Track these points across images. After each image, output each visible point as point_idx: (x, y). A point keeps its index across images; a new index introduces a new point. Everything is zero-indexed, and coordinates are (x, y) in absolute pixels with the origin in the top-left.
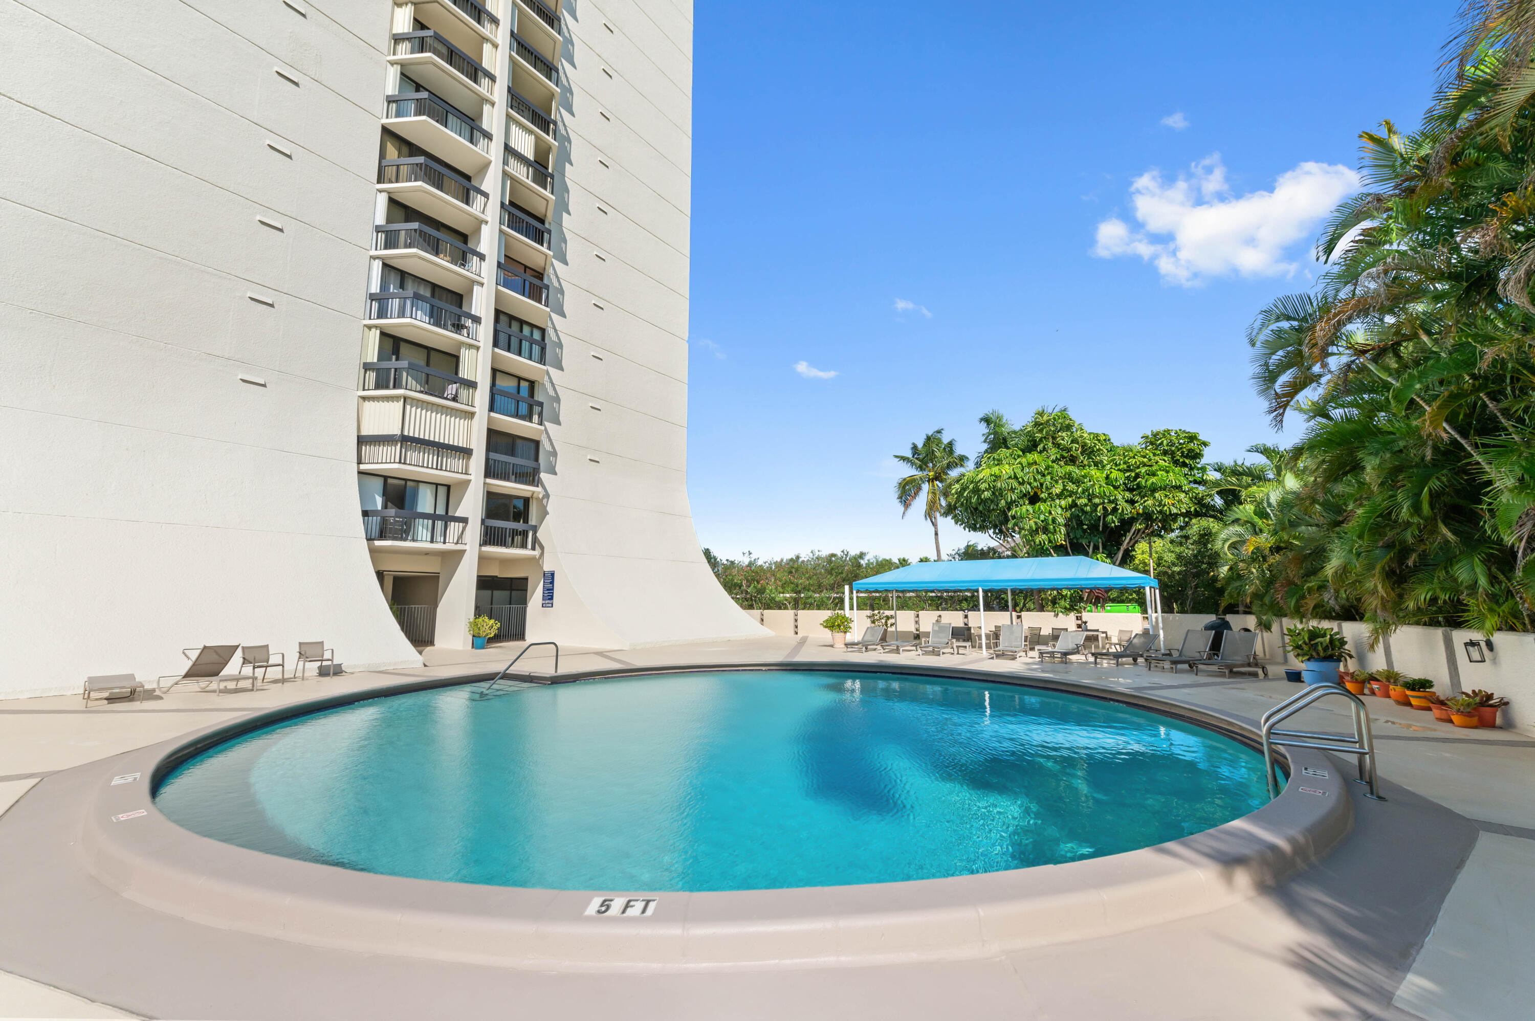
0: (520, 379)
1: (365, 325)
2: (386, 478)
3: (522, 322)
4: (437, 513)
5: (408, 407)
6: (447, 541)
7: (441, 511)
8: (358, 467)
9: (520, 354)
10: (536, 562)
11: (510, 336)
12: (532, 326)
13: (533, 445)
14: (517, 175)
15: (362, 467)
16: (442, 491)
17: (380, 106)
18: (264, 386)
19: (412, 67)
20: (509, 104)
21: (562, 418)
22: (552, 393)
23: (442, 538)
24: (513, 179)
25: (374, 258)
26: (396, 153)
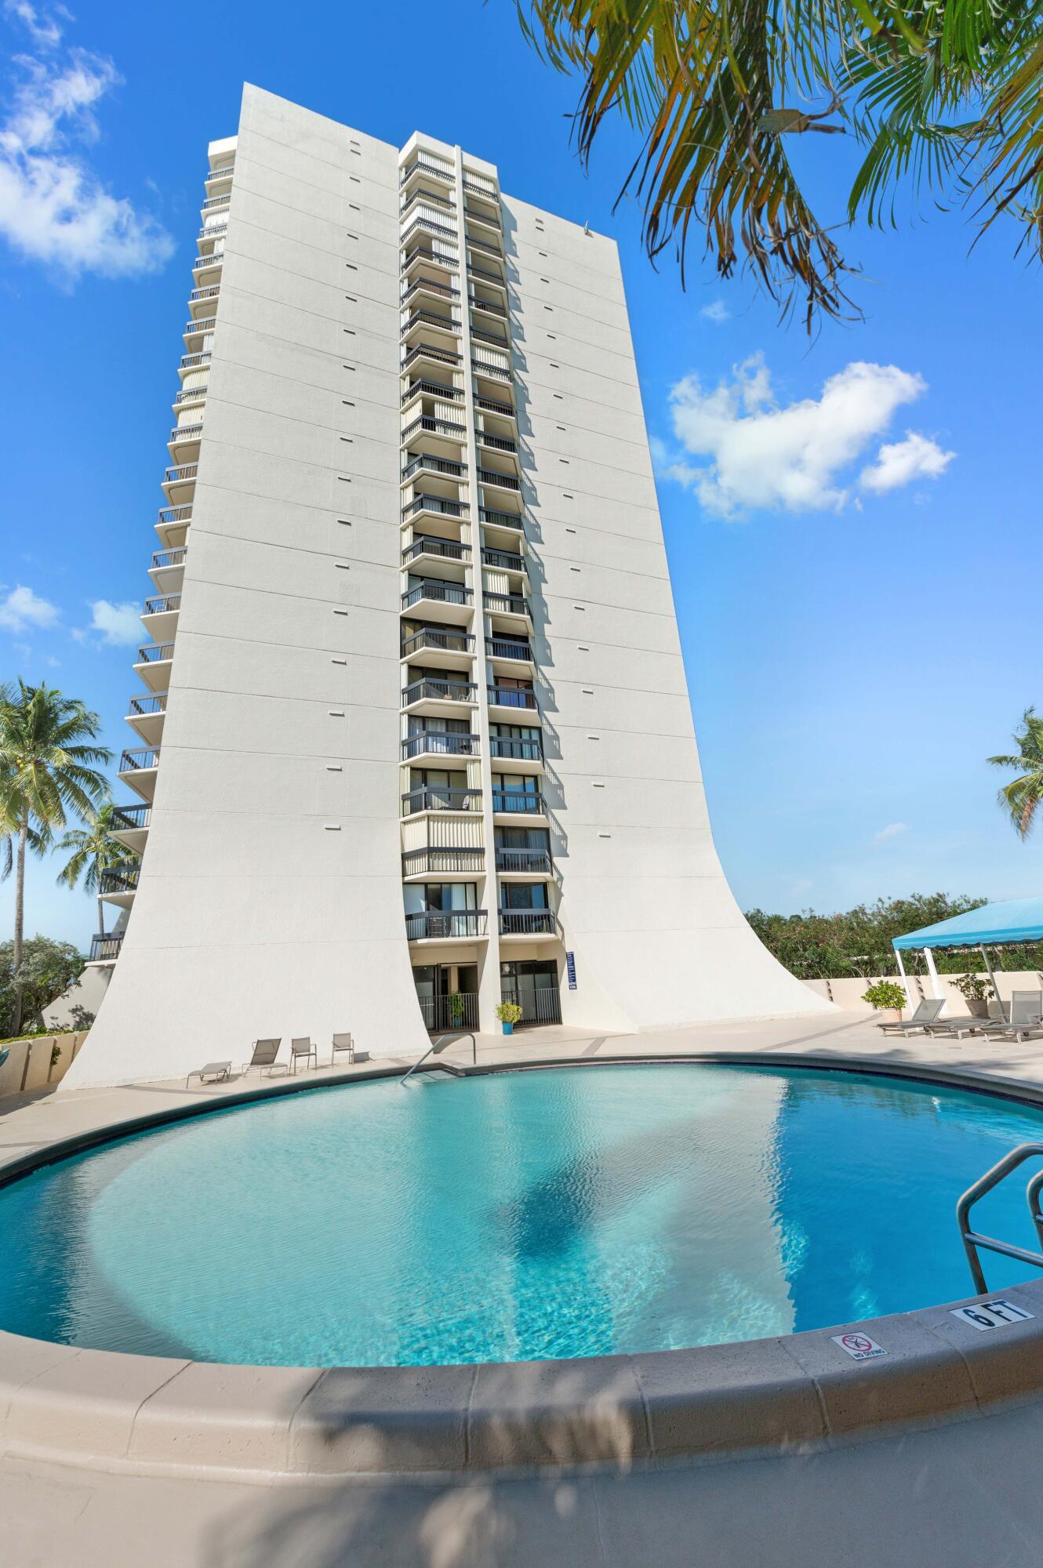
0: (524, 776)
1: (401, 766)
2: (426, 884)
3: (520, 727)
4: (468, 909)
5: (431, 823)
6: (479, 933)
7: (471, 907)
8: (403, 880)
9: (522, 757)
10: (559, 943)
11: (511, 744)
12: (530, 728)
13: (544, 833)
14: (496, 611)
15: (407, 879)
16: (470, 888)
17: (397, 602)
18: (339, 829)
19: (416, 567)
20: (484, 560)
21: (567, 803)
22: (554, 782)
23: (475, 931)
24: (493, 616)
25: (402, 714)
26: (412, 631)
